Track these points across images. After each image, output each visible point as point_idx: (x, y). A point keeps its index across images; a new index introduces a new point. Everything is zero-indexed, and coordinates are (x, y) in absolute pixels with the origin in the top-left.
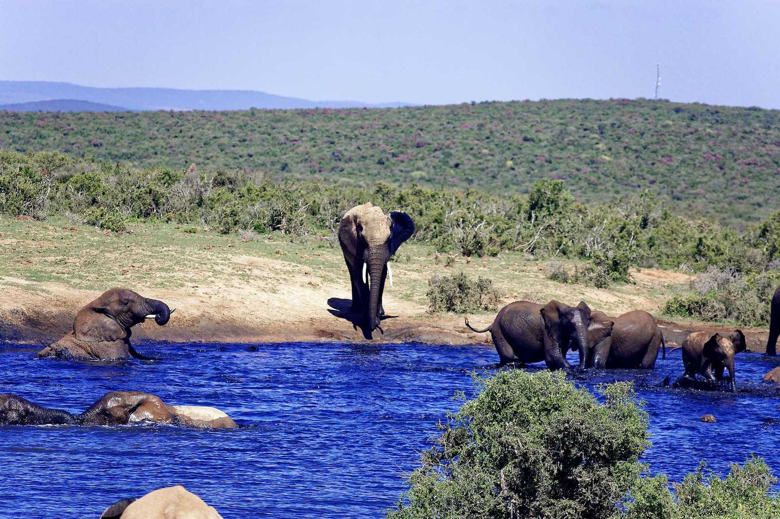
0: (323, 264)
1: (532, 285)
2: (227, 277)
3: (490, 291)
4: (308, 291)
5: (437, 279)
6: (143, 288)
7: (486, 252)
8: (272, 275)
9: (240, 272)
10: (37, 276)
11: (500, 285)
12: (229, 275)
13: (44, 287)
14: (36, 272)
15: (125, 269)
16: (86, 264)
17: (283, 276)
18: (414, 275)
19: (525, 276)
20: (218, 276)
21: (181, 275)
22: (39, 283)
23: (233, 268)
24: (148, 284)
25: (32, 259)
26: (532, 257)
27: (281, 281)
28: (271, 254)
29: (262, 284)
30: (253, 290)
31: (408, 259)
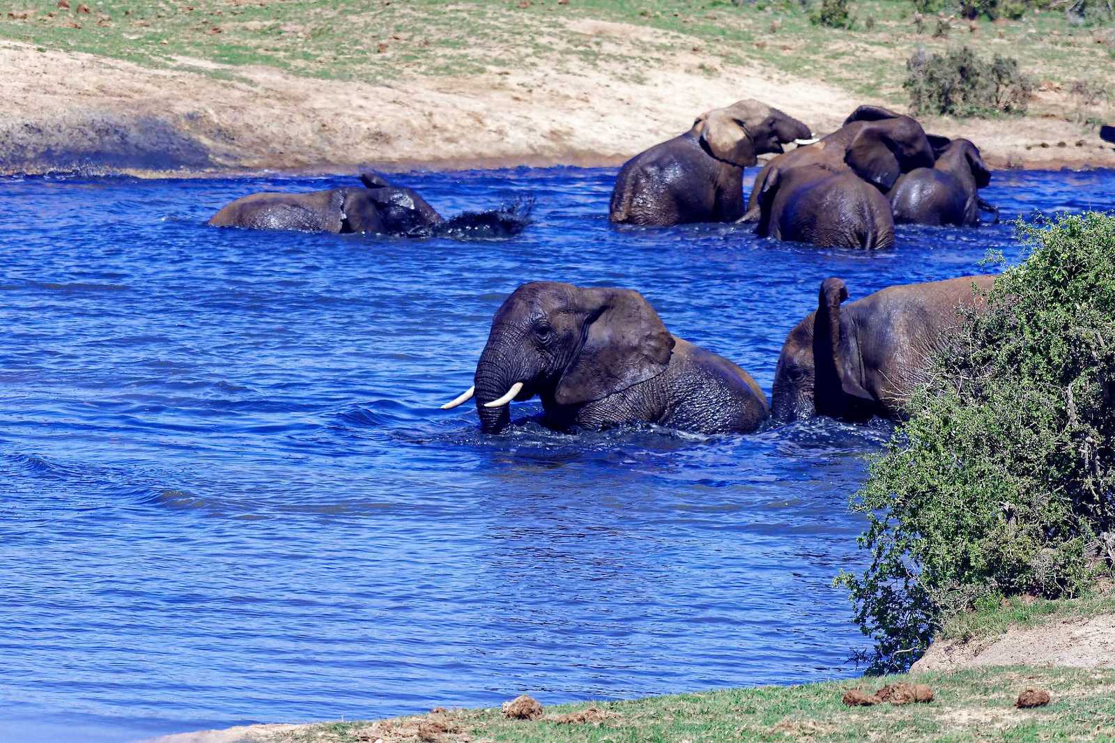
0: (723, 33)
1: (1086, 68)
2: (559, 56)
3: (1013, 78)
4: (699, 81)
5: (921, 59)
6: (415, 75)
7: (1002, 11)
8: (637, 53)
9: (581, 48)
10: (234, 56)
11: (1030, 68)
12: (562, 53)
13: (244, 74)
14: (230, 48)
15: (384, 42)
16: (316, 34)
17: (656, 55)
18: (881, 53)
19: (1071, 53)
20: (543, 55)
21: (478, 52)
22: (235, 67)
23: (569, 42)
24: (423, 68)
25: (222, 26)
26: (1081, 21)
27: (652, 63)
28: (632, 16)
29: (619, 68)
30: (604, 79)
31: (870, 24)
